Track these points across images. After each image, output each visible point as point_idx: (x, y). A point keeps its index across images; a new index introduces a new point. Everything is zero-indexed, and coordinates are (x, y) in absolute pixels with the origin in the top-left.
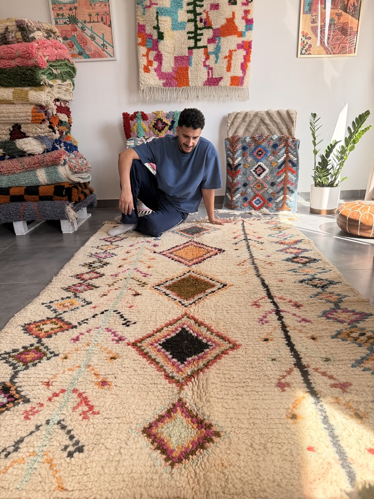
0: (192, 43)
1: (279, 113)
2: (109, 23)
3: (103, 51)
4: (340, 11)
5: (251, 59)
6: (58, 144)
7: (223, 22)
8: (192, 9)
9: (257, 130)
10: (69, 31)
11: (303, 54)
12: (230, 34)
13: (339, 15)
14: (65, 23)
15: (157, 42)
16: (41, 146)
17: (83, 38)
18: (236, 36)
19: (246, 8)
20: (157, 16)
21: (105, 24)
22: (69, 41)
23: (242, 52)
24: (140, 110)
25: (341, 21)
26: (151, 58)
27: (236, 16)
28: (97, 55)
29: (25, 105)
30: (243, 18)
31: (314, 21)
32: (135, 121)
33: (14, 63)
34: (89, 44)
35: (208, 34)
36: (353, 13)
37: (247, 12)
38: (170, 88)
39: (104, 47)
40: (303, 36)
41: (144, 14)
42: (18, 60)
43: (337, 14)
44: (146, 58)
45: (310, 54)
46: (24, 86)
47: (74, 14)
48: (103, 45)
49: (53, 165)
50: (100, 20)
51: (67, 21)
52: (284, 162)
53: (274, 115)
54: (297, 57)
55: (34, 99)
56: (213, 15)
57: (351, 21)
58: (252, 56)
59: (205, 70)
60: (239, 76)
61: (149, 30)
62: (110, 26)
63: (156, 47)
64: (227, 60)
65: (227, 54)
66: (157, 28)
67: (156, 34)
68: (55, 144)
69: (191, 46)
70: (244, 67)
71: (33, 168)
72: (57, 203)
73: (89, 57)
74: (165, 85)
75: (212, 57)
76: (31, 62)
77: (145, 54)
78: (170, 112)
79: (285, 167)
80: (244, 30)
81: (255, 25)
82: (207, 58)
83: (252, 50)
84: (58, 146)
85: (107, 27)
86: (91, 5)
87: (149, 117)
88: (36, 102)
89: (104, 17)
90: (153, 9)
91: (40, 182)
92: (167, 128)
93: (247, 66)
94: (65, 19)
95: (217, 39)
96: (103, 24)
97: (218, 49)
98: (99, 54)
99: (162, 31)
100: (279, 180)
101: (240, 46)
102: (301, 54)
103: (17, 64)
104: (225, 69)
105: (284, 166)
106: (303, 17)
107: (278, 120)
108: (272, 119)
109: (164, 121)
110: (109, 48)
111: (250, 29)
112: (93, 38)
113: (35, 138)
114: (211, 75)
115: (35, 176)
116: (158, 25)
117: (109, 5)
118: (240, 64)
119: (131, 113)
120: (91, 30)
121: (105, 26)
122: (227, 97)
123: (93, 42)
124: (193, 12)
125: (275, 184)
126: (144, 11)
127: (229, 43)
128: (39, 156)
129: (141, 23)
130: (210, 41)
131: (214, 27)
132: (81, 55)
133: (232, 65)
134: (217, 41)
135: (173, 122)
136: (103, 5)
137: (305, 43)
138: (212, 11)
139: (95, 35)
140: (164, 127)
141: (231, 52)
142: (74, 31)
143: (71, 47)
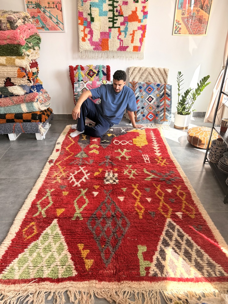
0: (111, 24)
1: (159, 69)
2: (60, 9)
3: (57, 26)
4: (199, 9)
5: (146, 36)
6: (33, 89)
7: (130, 13)
8: (112, 4)
9: (146, 78)
10: (36, 13)
11: (176, 34)
12: (134, 21)
13: (198, 11)
14: (33, 7)
15: (90, 23)
16: (23, 91)
17: (44, 17)
18: (137, 22)
19: (144, 5)
20: (90, 8)
21: (58, 9)
22: (36, 19)
23: (141, 32)
24: (79, 64)
25: (199, 14)
26: (86, 32)
27: (138, 9)
28: (53, 29)
29: (13, 67)
30: (142, 11)
31: (183, 14)
32: (77, 70)
33: (5, 42)
34: (48, 21)
35: (120, 19)
36: (206, 10)
37: (144, 7)
38: (98, 51)
39: (57, 24)
40: (177, 23)
41: (82, 5)
42: (9, 40)
43: (197, 10)
44: (83, 32)
45: (180, 34)
46: (13, 56)
47: (39, 2)
48: (57, 22)
49: (31, 102)
50: (55, 7)
51: (35, 6)
52: (163, 94)
53: (157, 70)
54: (172, 35)
55: (19, 64)
56: (124, 8)
57: (205, 15)
58: (147, 34)
59: (118, 41)
60: (138, 46)
61: (85, 15)
62: (61, 11)
63: (89, 26)
64: (131, 36)
65: (132, 33)
66: (90, 14)
67: (90, 18)
68: (31, 89)
69: (111, 26)
70: (141, 41)
71: (18, 103)
72: (34, 123)
73: (48, 30)
74: (94, 49)
75: (123, 33)
76: (16, 42)
77: (82, 30)
78: (97, 66)
80: (142, 19)
81: (148, 15)
82: (120, 34)
83: (146, 30)
84: (33, 90)
85: (59, 12)
87: (85, 69)
88: (20, 66)
89: (58, 5)
90: (88, 4)
91: (23, 111)
92: (95, 75)
93: (143, 40)
94: (33, 5)
95: (126, 23)
96: (57, 9)
97: (126, 29)
98: (55, 28)
99: (93, 17)
100: (161, 104)
101: (139, 28)
102: (175, 33)
103: (8, 43)
104: (130, 42)
105: (163, 96)
106: (177, 11)
107: (159, 74)
108: (155, 72)
109: (93, 71)
110: (61, 24)
111: (146, 18)
112: (51, 18)
113: (19, 86)
114: (121, 44)
115: (20, 108)
116: (91, 13)
118: (139, 39)
119: (74, 66)
120: (50, 13)
122: (131, 58)
123: (51, 20)
124: (112, 5)
126: (82, 4)
127: (133, 26)
128: (22, 97)
129: (81, 11)
130: (122, 24)
131: (124, 15)
132: (43, 28)
133: (134, 39)
134: (126, 24)
135: (99, 72)
137: (178, 27)
138: (124, 5)
139: (52, 16)
140: (94, 74)
141: (134, 31)
142: (39, 13)
143: (37, 22)
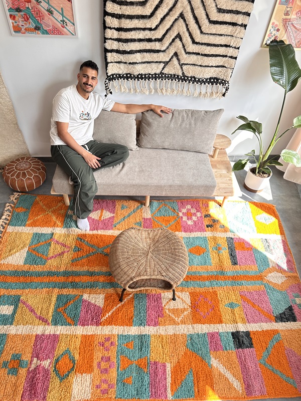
3: (63, 27)
10: (22, 2)
17: (39, 11)
22: (23, 13)
28: (56, 31)
31: (287, 13)
34: (46, 18)
39: (63, 23)
40: (273, 27)
48: (63, 21)
73: (47, 33)
85: (66, 2)
98: (59, 31)
102: (266, 44)
106: (278, 7)
110: (70, 27)
112: (50, 12)
120: (48, 3)
123: (51, 17)
132: (38, 30)
137: (273, 34)
139: (53, 10)
142: (28, 2)
143: (26, 20)
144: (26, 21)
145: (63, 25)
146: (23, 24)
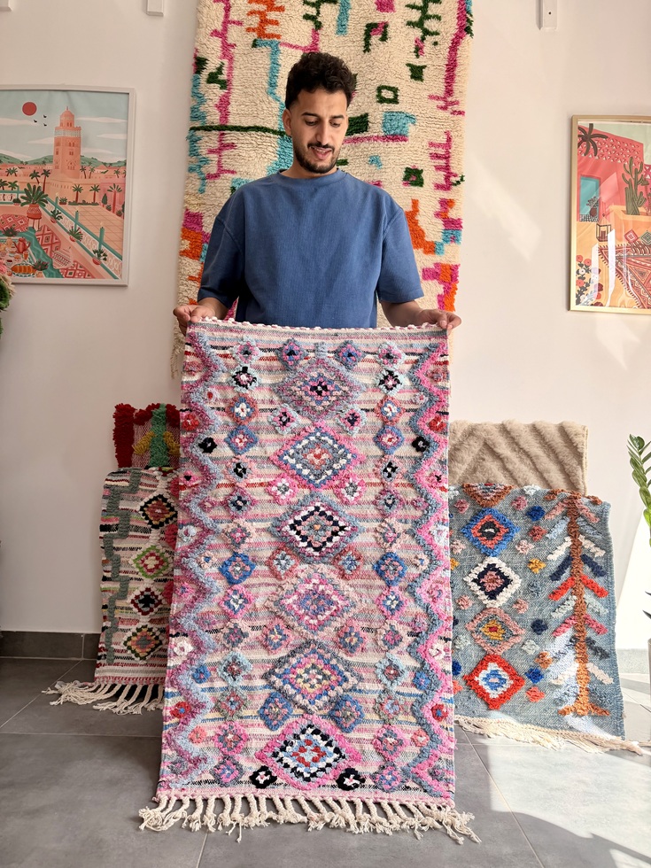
2: (119, 208)
3: (98, 264)
10: (23, 218)
11: (583, 304)
14: (17, 201)
17: (53, 234)
18: (421, 250)
19: (444, 195)
21: (109, 209)
22: (17, 238)
23: (436, 288)
24: (165, 401)
27: (421, 208)
28: (79, 273)
30: (437, 215)
32: (147, 425)
34: (64, 246)
37: (446, 204)
39: (99, 256)
40: (581, 265)
41: (202, 191)
45: (600, 305)
47: (41, 185)
50: (98, 200)
51: (22, 197)
52: (567, 561)
54: (569, 308)
58: (459, 300)
62: (121, 214)
73: (58, 274)
79: (572, 575)
80: (441, 241)
81: (464, 232)
83: (458, 286)
85: (112, 216)
86: (83, 169)
89: (110, 196)
94: (18, 192)
96: (104, 209)
98: (86, 271)
100: (559, 615)
101: (429, 274)
102: (578, 302)
105: (567, 572)
106: (578, 228)
108: (517, 444)
110: (112, 258)
111: (454, 239)
112: (76, 235)
117: (125, 173)
119: (139, 405)
120: (76, 220)
121: (111, 213)
123: (75, 245)
125: (545, 627)
126: (203, 185)
129: (194, 210)
132: (42, 269)
136: (111, 172)
137: (587, 280)
139: (82, 230)
142: (34, 219)
143: (21, 250)
144: (19, 252)
145: (97, 260)
146: (12, 259)
